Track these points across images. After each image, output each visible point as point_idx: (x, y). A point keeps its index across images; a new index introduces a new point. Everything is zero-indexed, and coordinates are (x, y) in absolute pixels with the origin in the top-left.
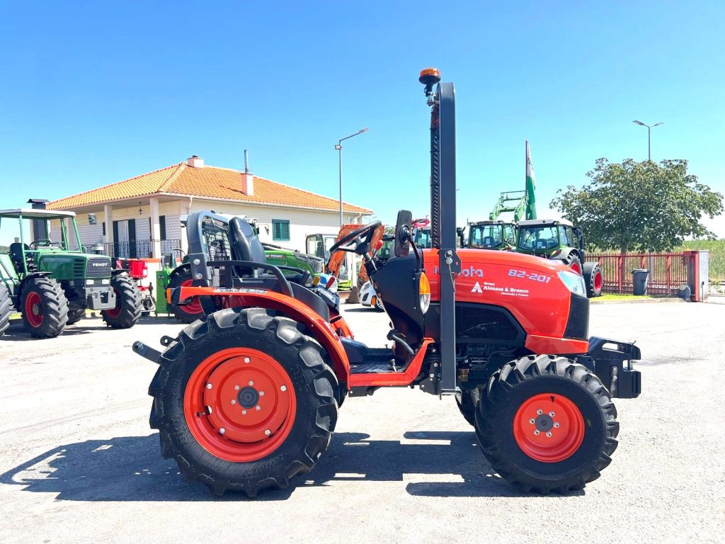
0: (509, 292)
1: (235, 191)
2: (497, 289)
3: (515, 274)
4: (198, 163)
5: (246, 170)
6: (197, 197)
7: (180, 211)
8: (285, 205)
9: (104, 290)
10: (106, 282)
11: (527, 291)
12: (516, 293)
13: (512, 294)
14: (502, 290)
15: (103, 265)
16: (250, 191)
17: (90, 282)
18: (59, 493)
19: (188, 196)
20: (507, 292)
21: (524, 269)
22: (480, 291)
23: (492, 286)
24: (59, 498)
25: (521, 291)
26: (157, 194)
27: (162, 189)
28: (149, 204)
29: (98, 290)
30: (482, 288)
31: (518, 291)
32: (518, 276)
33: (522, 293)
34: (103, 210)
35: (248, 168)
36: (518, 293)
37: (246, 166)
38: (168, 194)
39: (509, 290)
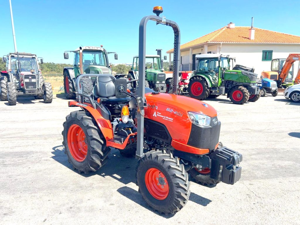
0: (166, 118)
1: (246, 38)
2: (161, 116)
3: (169, 110)
4: (232, 26)
5: (252, 27)
6: (224, 43)
7: (217, 49)
8: (270, 43)
9: (163, 85)
10: (164, 82)
11: (172, 119)
12: (168, 119)
13: (167, 120)
14: (163, 117)
15: (162, 76)
16: (253, 37)
17: (158, 82)
18: (55, 155)
19: (220, 43)
20: (164, 118)
21: (172, 108)
22: (156, 116)
23: (160, 115)
24: (53, 157)
25: (170, 119)
26: (206, 43)
27: (209, 41)
28: (204, 47)
29: (160, 85)
30: (156, 115)
31: (169, 118)
32: (170, 111)
33: (170, 120)
34: (190, 50)
35: (253, 26)
36: (169, 119)
37: (252, 25)
38: (211, 42)
39: (166, 117)
